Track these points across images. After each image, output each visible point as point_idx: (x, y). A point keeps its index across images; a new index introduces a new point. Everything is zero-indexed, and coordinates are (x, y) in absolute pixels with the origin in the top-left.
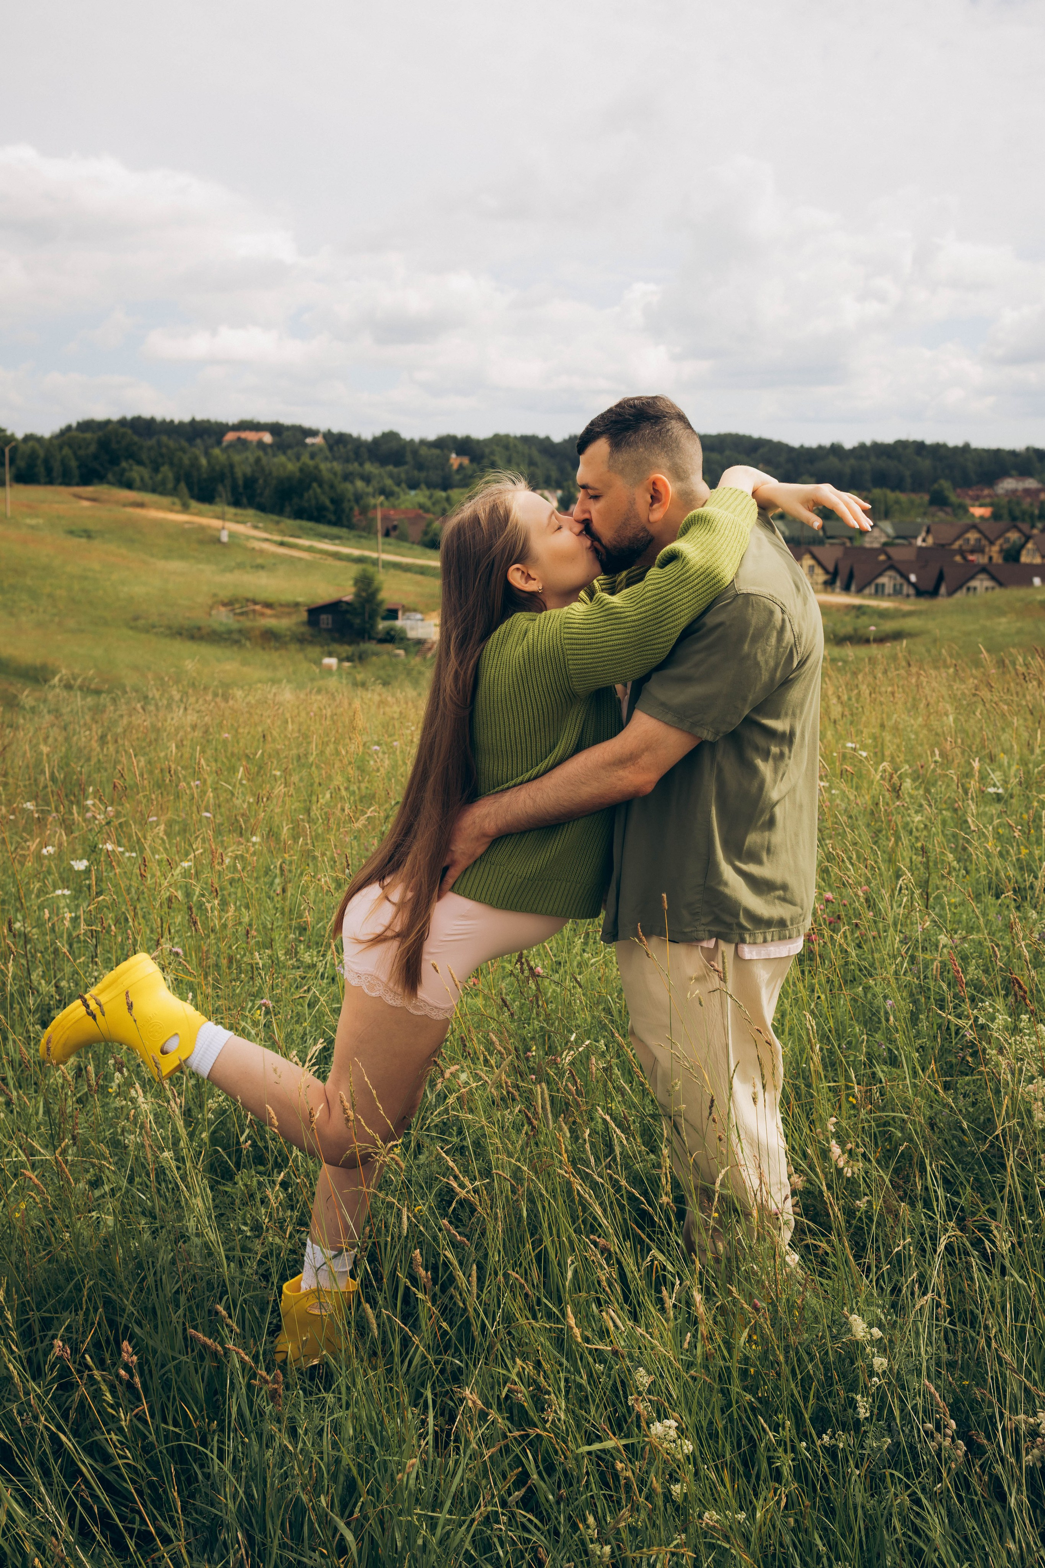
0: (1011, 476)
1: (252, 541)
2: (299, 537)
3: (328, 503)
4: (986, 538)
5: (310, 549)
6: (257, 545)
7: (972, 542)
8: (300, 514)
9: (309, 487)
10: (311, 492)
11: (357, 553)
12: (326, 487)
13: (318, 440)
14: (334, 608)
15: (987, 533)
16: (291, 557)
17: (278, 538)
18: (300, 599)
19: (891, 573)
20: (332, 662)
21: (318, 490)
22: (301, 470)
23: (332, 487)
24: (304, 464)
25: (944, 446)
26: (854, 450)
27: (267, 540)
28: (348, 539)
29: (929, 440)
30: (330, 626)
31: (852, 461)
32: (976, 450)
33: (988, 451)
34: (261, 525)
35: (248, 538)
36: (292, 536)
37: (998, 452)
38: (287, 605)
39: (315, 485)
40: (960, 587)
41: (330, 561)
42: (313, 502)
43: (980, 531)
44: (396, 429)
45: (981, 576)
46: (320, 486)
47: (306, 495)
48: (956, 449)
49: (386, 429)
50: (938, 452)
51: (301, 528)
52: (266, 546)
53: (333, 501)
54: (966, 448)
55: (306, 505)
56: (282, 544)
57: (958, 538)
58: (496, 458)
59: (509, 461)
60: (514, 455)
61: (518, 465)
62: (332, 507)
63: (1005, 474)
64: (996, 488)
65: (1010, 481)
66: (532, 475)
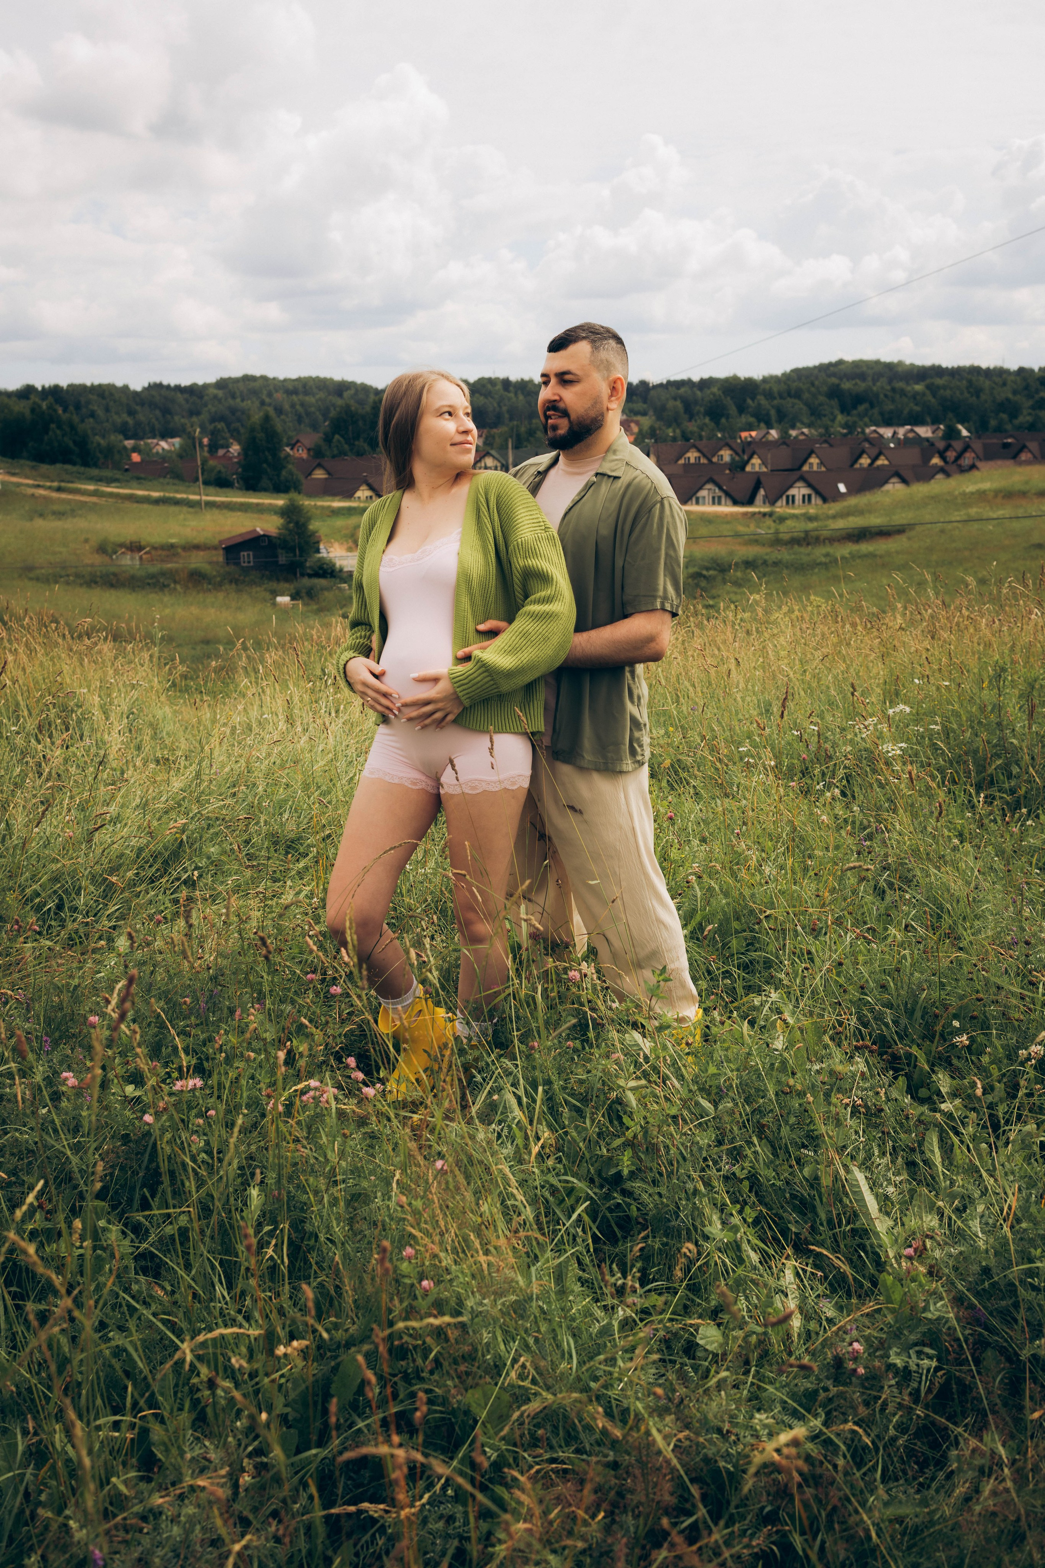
1: (23, 487)
2: (72, 482)
3: (71, 444)
4: (705, 456)
5: (95, 493)
6: (31, 491)
7: (692, 461)
9: (46, 429)
10: (50, 433)
11: (156, 494)
12: (66, 429)
14: (256, 541)
15: (705, 450)
16: (81, 501)
17: (55, 484)
20: (284, 600)
21: (58, 432)
22: (33, 410)
23: (73, 427)
24: (34, 403)
27: (38, 486)
28: (127, 481)
30: (256, 565)
35: (19, 485)
36: (69, 482)
39: (53, 426)
41: (127, 505)
42: (55, 444)
43: (699, 451)
46: (59, 427)
47: (46, 438)
52: (42, 492)
53: (74, 442)
55: (46, 445)
56: (59, 489)
58: (96, 408)
59: (107, 410)
60: (112, 403)
61: (117, 413)
62: (77, 450)
66: (138, 423)
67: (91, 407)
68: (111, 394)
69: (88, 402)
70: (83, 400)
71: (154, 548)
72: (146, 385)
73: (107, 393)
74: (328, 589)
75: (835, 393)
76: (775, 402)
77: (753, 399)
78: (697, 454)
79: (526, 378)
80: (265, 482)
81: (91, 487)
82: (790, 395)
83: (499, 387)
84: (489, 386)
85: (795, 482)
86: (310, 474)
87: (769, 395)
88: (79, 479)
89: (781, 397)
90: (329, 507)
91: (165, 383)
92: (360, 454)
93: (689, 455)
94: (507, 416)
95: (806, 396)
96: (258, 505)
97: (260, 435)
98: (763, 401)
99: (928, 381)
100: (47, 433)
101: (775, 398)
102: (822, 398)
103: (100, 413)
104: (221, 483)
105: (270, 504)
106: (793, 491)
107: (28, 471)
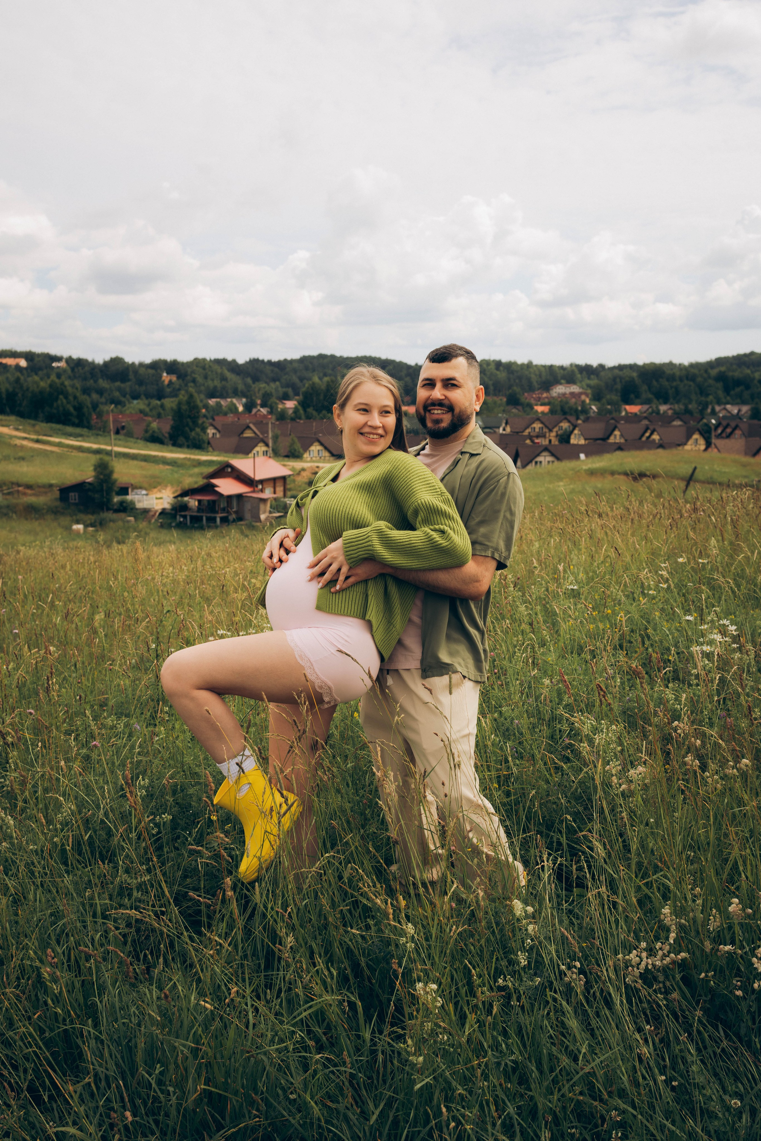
0: (561, 384)
1: (14, 439)
2: (51, 436)
3: (72, 409)
5: (58, 445)
6: (18, 442)
8: (50, 419)
9: (57, 399)
10: (59, 402)
11: (95, 446)
12: (70, 398)
13: (62, 364)
14: (80, 487)
16: (44, 450)
17: (38, 437)
18: (53, 482)
20: (80, 527)
21: (64, 401)
22: (51, 386)
23: (75, 397)
24: (52, 381)
25: (515, 363)
27: (26, 438)
28: (88, 436)
29: (504, 360)
30: (77, 501)
32: (536, 366)
33: (544, 366)
34: (21, 427)
35: (11, 437)
37: (551, 367)
38: (44, 486)
39: (61, 397)
40: (531, 462)
41: (75, 453)
42: (61, 409)
44: (121, 355)
45: (544, 454)
46: (66, 398)
47: (55, 405)
48: (523, 365)
49: (114, 356)
50: (510, 367)
51: (51, 429)
52: (25, 443)
53: (75, 408)
54: (529, 365)
55: (55, 411)
56: (37, 441)
57: (527, 427)
58: (196, 376)
59: (206, 377)
60: (210, 373)
61: (213, 380)
62: (75, 413)
63: (557, 382)
64: (551, 392)
65: (560, 387)
66: (224, 388)
67: (193, 375)
68: (210, 367)
70: (189, 370)
72: (248, 360)
73: (207, 366)
75: (721, 378)
76: (675, 384)
77: (657, 381)
79: (513, 360)
81: (57, 440)
82: (687, 379)
83: (492, 367)
86: (242, 433)
87: (671, 378)
88: (57, 434)
91: (261, 358)
95: (699, 379)
97: (184, 407)
102: (711, 382)
103: (200, 379)
107: (28, 428)
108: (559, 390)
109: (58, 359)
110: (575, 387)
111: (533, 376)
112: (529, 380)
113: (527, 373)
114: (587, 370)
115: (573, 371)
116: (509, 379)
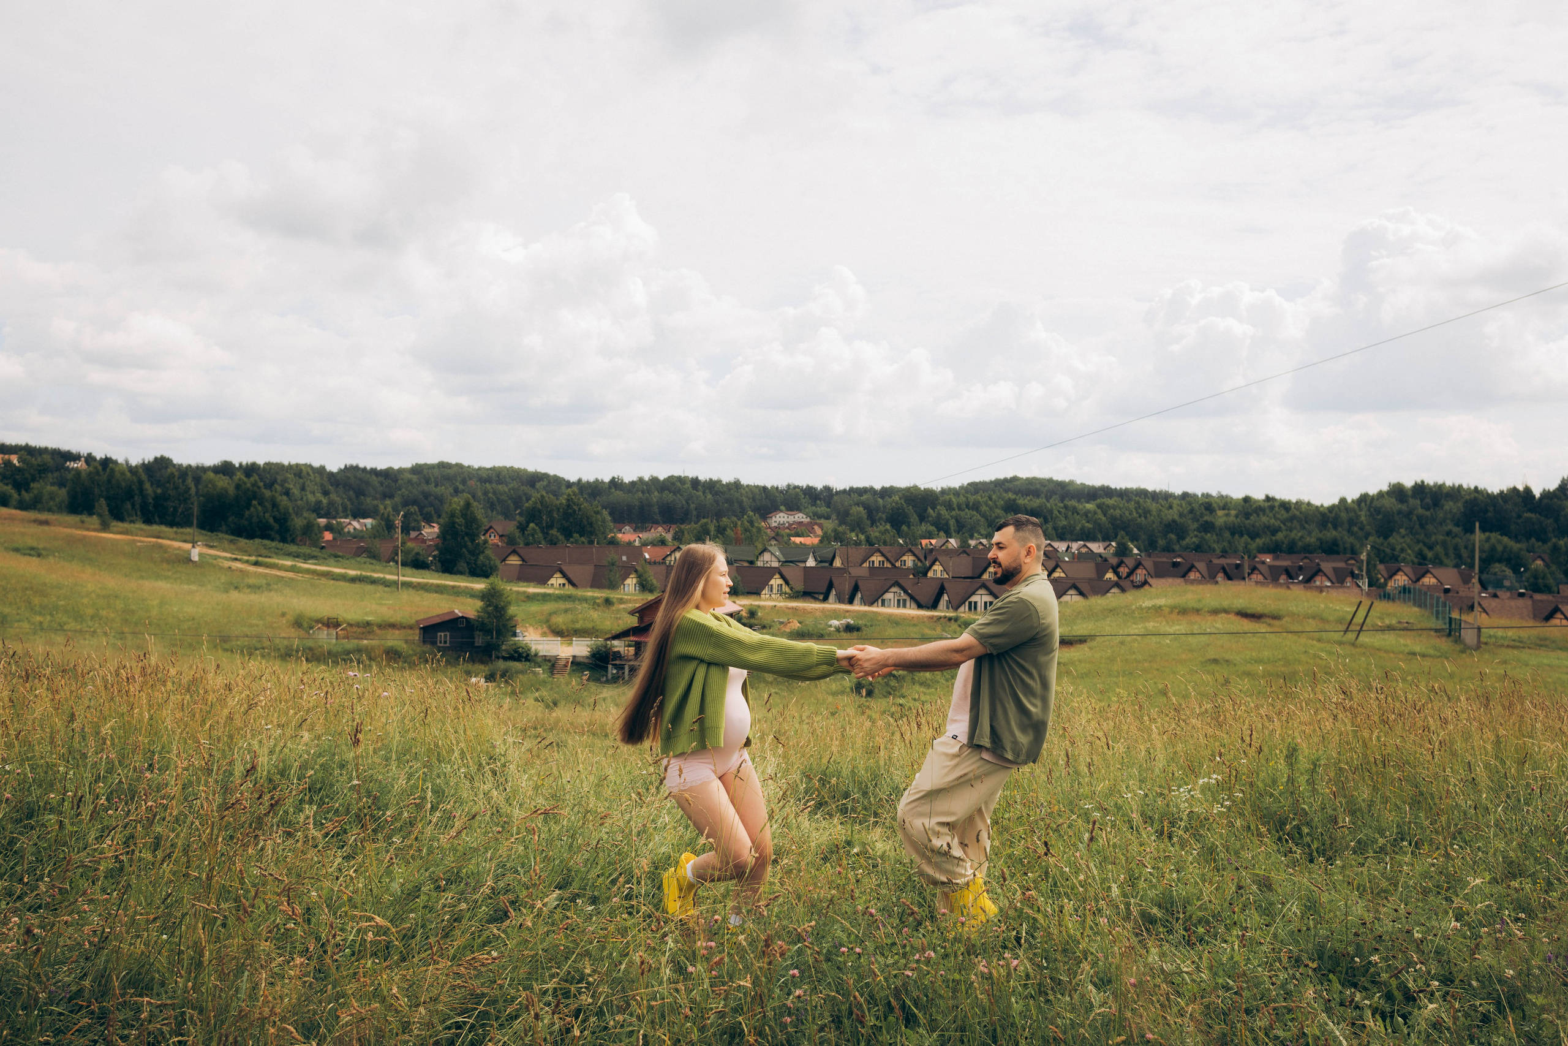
0: (781, 511)
1: (220, 560)
2: (270, 557)
3: (271, 520)
4: (888, 560)
5: (292, 569)
6: (227, 564)
9: (248, 506)
10: (252, 509)
11: (352, 573)
12: (268, 505)
13: (80, 465)
14: (453, 624)
15: (888, 555)
16: (278, 576)
17: (253, 558)
19: (893, 589)
21: (260, 508)
23: (275, 505)
25: (719, 481)
26: (633, 483)
27: (236, 559)
28: (325, 559)
29: (703, 477)
30: (448, 645)
31: (640, 494)
32: (746, 486)
33: (757, 487)
35: (216, 557)
36: (266, 557)
37: (765, 488)
39: (254, 502)
41: (323, 581)
42: (255, 520)
43: (883, 555)
46: (261, 504)
47: (247, 513)
48: (728, 485)
50: (712, 486)
52: (238, 565)
53: (274, 518)
54: (737, 485)
55: (246, 523)
56: (256, 564)
58: (291, 486)
59: (303, 489)
60: (307, 482)
61: (313, 493)
62: (276, 526)
63: (775, 509)
64: (769, 521)
65: (782, 514)
66: (331, 503)
68: (308, 474)
69: (285, 481)
71: (350, 625)
72: (343, 467)
73: (305, 472)
74: (522, 672)
77: (933, 508)
78: (881, 559)
79: (715, 478)
80: (462, 565)
81: (288, 563)
82: (967, 506)
83: (688, 485)
84: (678, 484)
85: (977, 590)
86: (504, 560)
87: (949, 506)
88: (276, 554)
89: (960, 509)
90: (525, 592)
91: (361, 465)
92: (553, 543)
93: (873, 558)
94: (695, 513)
95: (984, 508)
96: (453, 587)
97: (459, 520)
98: (944, 512)
99: (1098, 501)
100: (248, 509)
101: (954, 509)
102: (999, 511)
104: (418, 564)
105: (467, 587)
106: (974, 599)
107: (226, 544)
108: (781, 518)
109: (76, 457)
110: (801, 515)
111: (745, 499)
112: (740, 503)
113: (737, 495)
114: (811, 493)
115: (797, 494)
116: (717, 503)
